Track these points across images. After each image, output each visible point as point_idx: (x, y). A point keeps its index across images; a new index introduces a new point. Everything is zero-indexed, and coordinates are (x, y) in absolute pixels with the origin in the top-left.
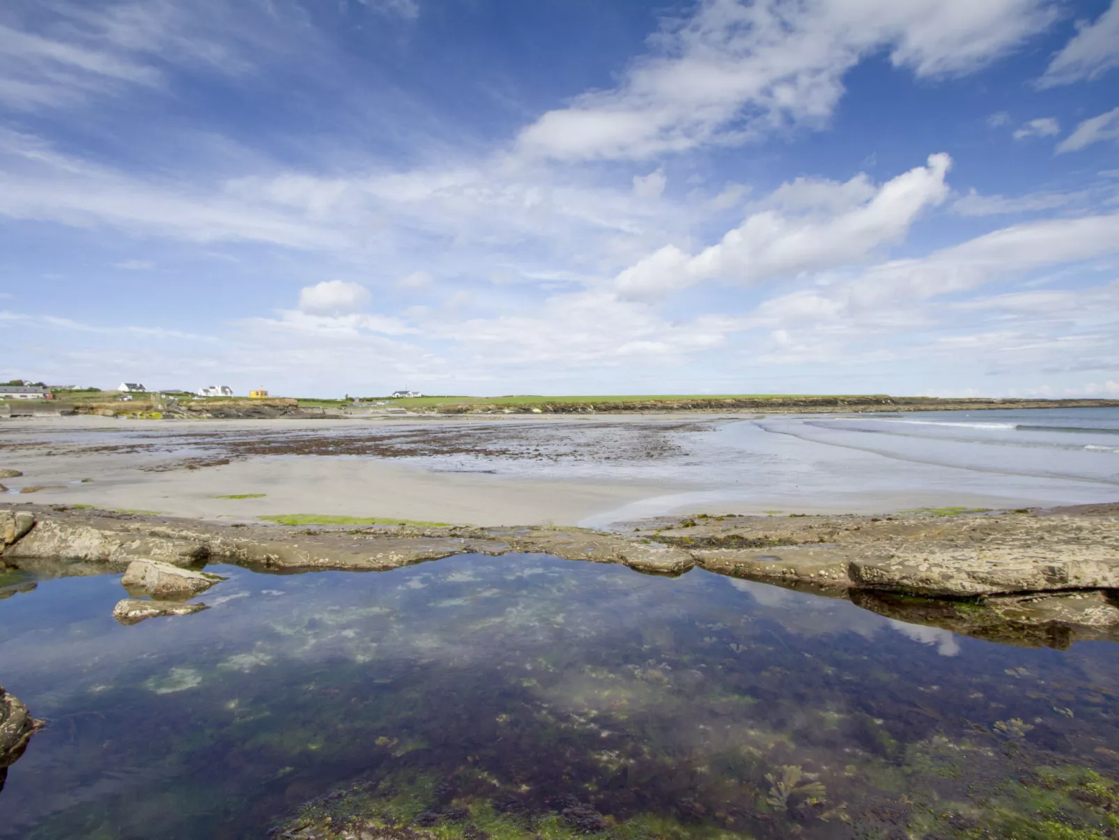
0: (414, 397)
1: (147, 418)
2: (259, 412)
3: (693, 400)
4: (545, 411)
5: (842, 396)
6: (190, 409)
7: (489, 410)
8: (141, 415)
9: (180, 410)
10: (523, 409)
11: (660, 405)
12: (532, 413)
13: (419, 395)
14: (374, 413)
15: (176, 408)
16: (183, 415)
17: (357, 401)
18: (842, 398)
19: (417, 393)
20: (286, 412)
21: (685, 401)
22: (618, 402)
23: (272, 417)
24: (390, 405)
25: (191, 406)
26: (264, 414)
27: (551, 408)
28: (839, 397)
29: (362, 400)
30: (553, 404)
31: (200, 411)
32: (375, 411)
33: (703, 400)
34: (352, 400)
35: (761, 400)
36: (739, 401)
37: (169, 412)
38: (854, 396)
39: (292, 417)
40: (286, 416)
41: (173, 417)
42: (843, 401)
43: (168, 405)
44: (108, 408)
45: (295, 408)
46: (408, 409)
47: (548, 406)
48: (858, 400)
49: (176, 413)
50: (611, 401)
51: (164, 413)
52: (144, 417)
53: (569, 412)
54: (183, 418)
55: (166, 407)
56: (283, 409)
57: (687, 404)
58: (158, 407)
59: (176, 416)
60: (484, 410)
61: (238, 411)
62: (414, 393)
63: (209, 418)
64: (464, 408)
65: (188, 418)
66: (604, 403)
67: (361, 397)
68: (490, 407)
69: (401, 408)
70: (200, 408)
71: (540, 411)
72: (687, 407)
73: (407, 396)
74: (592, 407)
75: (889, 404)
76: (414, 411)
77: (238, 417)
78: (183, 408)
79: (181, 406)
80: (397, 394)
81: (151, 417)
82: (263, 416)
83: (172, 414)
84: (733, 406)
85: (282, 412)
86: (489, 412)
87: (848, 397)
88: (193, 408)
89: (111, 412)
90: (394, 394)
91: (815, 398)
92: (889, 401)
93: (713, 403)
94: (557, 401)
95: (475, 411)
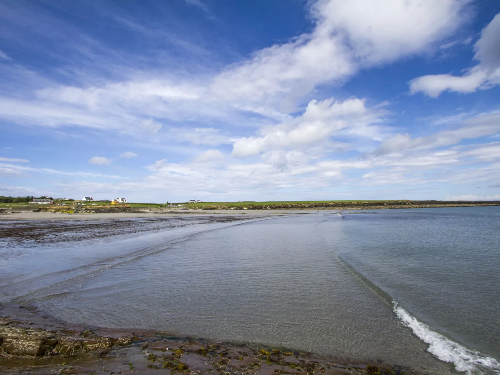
0: (198, 203)
1: (67, 213)
2: (113, 210)
3: (315, 203)
4: (249, 209)
5: (387, 201)
6: (86, 209)
7: (225, 208)
8: (65, 212)
9: (82, 209)
10: (239, 208)
11: (299, 205)
12: (243, 209)
13: (200, 201)
14: (174, 210)
15: (80, 209)
16: (83, 211)
17: (171, 204)
18: (386, 202)
19: (199, 201)
20: (124, 210)
21: (311, 204)
22: (281, 204)
23: (118, 212)
24: (183, 206)
25: (87, 208)
26: (114, 211)
27: (251, 207)
28: (385, 201)
29: (173, 204)
30: (252, 205)
31: (90, 210)
32: (174, 209)
33: (320, 203)
34: (169, 204)
35: (347, 203)
36: (336, 203)
37: (77, 210)
38: (392, 201)
39: (126, 212)
40: (124, 212)
41: (78, 213)
42: (387, 203)
43: (77, 208)
44: (53, 209)
45: (129, 208)
46: (190, 208)
47: (250, 207)
48: (394, 203)
49: (80, 211)
50: (277, 204)
51: (75, 211)
52: (66, 212)
53: (259, 209)
54: (82, 213)
55: (76, 208)
56: (123, 209)
57: (312, 205)
58: (73, 208)
59: (80, 212)
60: (222, 208)
61: (105, 210)
62: (198, 201)
63: (93, 213)
64: (214, 207)
65: (85, 213)
66: (274, 205)
67: (173, 203)
68: (225, 207)
69: (187, 207)
70: (90, 208)
71: (247, 209)
72: (312, 206)
73: (194, 202)
74: (269, 207)
75: (410, 204)
76: (193, 209)
77: (105, 212)
78: (83, 209)
79: (83, 208)
80: (191, 201)
81: (69, 213)
82: (114, 212)
83: (78, 211)
84: (333, 206)
85: (122, 210)
86: (225, 209)
87: (389, 201)
88: (88, 209)
89: (53, 211)
90: (189, 201)
91: (373, 202)
92: (410, 203)
93: (324, 205)
94: (254, 204)
95: (219, 209)
